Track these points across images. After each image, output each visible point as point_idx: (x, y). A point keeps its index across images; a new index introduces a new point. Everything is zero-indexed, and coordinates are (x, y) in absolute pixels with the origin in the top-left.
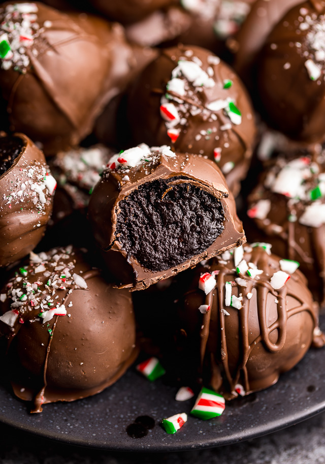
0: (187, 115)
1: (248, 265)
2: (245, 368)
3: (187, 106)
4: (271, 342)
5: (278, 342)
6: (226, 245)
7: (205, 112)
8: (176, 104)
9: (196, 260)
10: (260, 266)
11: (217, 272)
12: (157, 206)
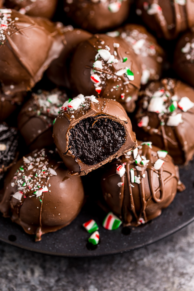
0: (105, 79)
1: (141, 157)
2: (144, 212)
3: (104, 75)
4: (157, 198)
5: (161, 197)
6: (127, 149)
7: (115, 77)
8: (99, 74)
9: (112, 158)
10: (148, 157)
11: (125, 164)
12: (90, 130)
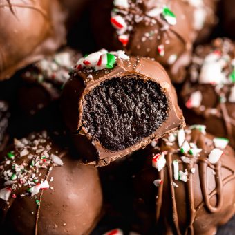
0: (133, 23)
2: (192, 227)
3: (131, 16)
4: (212, 205)
5: (217, 205)
6: (170, 128)
7: (147, 19)
8: (123, 15)
9: (146, 142)
10: (199, 145)
11: (166, 152)
12: (114, 99)
